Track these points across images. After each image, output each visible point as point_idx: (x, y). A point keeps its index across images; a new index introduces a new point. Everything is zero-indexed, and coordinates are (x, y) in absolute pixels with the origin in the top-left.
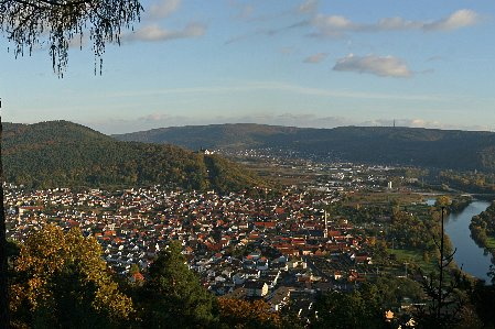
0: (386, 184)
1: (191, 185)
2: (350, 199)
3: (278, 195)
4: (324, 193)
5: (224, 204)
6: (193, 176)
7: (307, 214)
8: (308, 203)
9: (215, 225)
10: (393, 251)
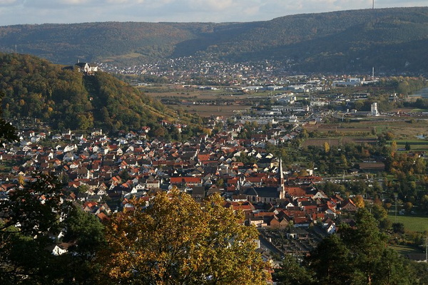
0: (367, 107)
1: (64, 121)
2: (311, 135)
3: (198, 133)
4: (267, 126)
5: (120, 151)
6: (65, 108)
7: (247, 163)
8: (246, 144)
9: (108, 186)
10: (397, 219)
